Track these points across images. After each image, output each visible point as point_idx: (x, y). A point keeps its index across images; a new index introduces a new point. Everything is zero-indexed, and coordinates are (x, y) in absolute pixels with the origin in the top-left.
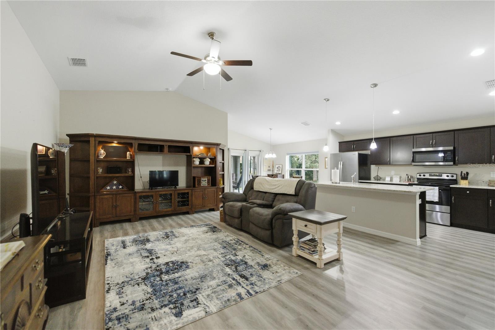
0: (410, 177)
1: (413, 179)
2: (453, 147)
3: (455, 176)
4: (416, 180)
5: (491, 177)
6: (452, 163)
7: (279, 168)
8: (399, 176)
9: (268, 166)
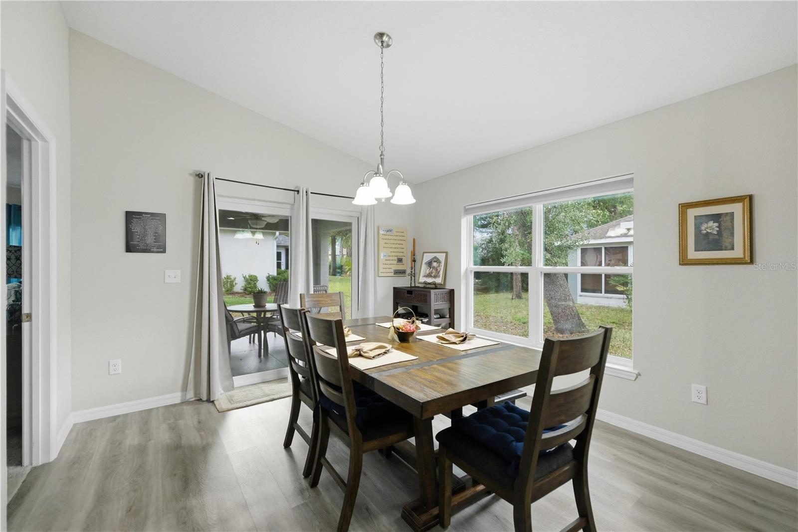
7: (435, 264)
9: (396, 258)
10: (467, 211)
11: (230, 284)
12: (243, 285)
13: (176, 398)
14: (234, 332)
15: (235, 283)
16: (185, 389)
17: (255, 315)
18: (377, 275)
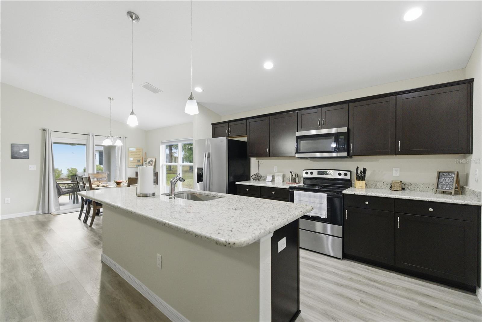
0: (294, 176)
1: (298, 179)
2: (346, 128)
3: (349, 173)
4: (302, 179)
5: (394, 175)
6: (345, 154)
7: (151, 163)
8: (282, 174)
9: (137, 160)
10: (163, 143)
11: (58, 173)
12: (67, 174)
13: (34, 213)
14: (60, 192)
15: (62, 173)
16: (38, 209)
17: (72, 185)
18: (127, 166)
